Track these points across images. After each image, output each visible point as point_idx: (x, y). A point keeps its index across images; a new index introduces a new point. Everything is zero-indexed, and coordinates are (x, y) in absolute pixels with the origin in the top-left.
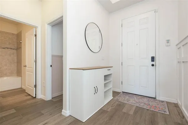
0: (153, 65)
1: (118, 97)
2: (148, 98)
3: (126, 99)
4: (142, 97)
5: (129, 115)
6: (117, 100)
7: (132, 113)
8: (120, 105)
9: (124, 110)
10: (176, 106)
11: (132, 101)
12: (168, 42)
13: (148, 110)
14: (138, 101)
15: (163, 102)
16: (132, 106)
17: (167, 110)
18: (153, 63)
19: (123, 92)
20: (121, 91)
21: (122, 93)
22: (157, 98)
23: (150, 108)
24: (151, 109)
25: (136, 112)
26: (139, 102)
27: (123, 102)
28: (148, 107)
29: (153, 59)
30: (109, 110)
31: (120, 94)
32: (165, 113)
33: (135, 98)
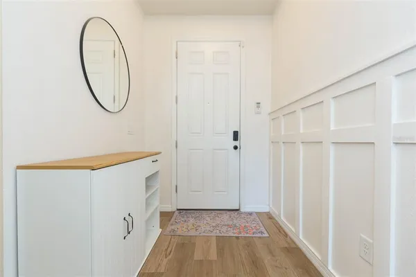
0: (236, 148)
1: (172, 225)
2: (228, 213)
3: (191, 226)
4: (218, 212)
5: (211, 262)
6: (173, 234)
7: (213, 255)
8: (183, 244)
9: (198, 256)
10: (269, 216)
11: (206, 227)
12: (258, 107)
13: (237, 238)
14: (214, 224)
15: (251, 214)
16: (208, 238)
17: (263, 229)
18: (236, 143)
19: (178, 210)
20: (174, 209)
21: (177, 212)
22: (242, 210)
23: (240, 233)
24: (242, 235)
25: (221, 251)
26: (217, 225)
27: (186, 234)
28: (235, 231)
29: (236, 136)
30: (162, 270)
31: (175, 215)
32: (264, 235)
33: (207, 218)
